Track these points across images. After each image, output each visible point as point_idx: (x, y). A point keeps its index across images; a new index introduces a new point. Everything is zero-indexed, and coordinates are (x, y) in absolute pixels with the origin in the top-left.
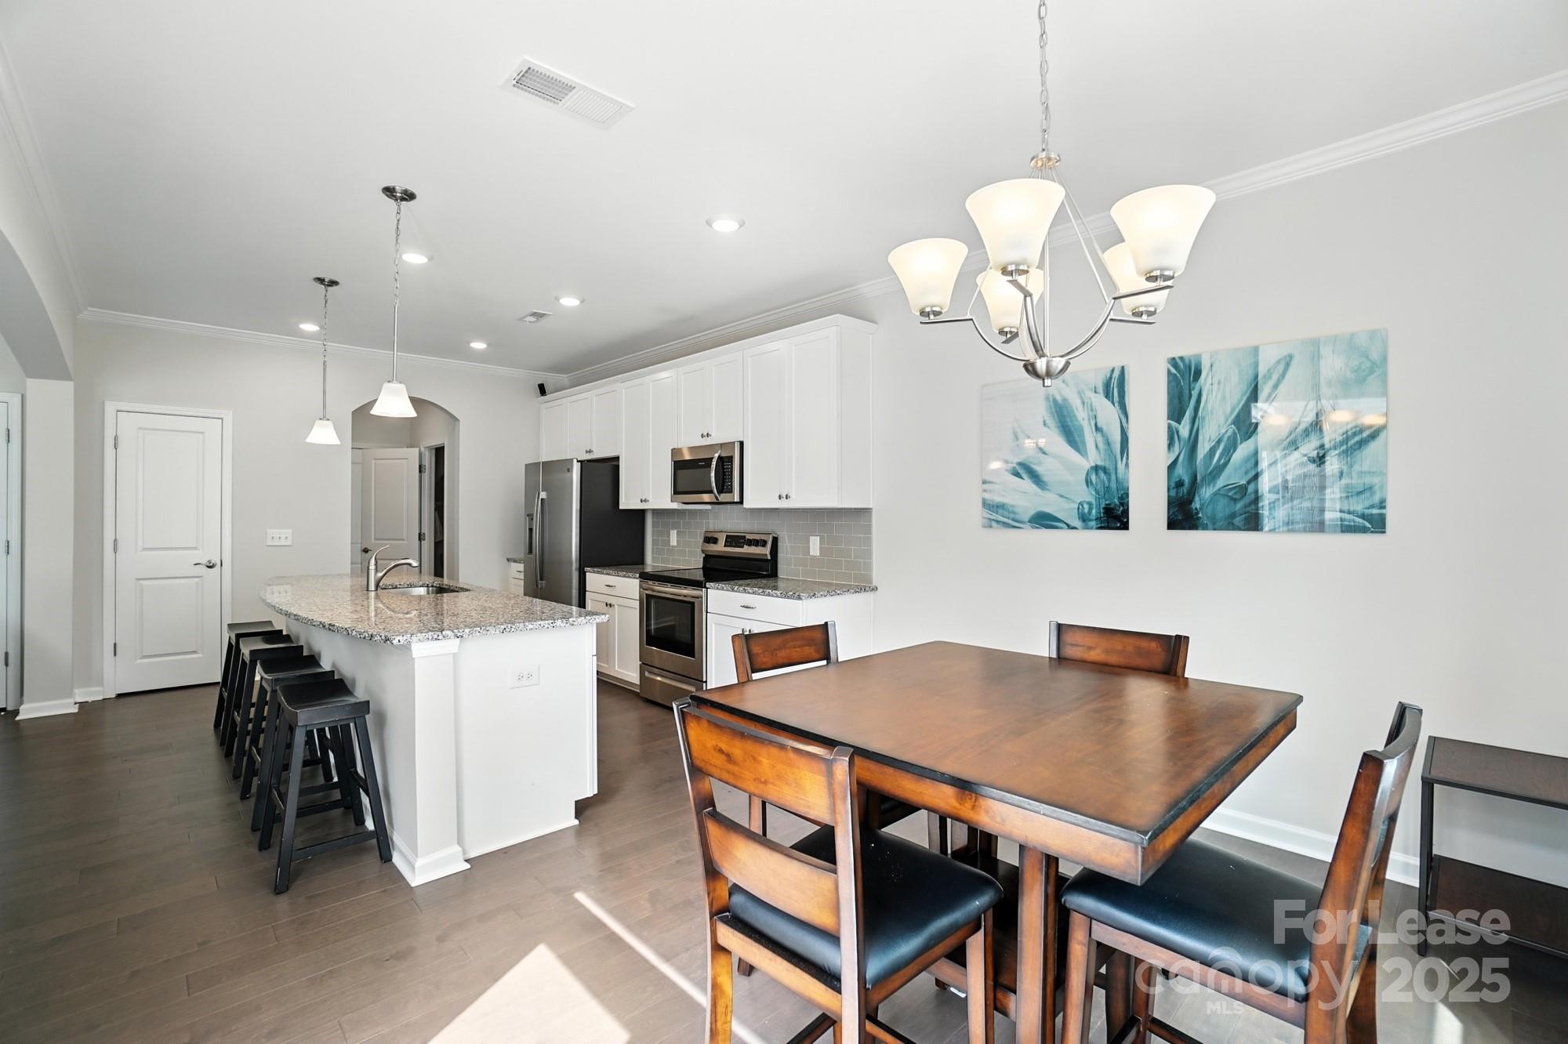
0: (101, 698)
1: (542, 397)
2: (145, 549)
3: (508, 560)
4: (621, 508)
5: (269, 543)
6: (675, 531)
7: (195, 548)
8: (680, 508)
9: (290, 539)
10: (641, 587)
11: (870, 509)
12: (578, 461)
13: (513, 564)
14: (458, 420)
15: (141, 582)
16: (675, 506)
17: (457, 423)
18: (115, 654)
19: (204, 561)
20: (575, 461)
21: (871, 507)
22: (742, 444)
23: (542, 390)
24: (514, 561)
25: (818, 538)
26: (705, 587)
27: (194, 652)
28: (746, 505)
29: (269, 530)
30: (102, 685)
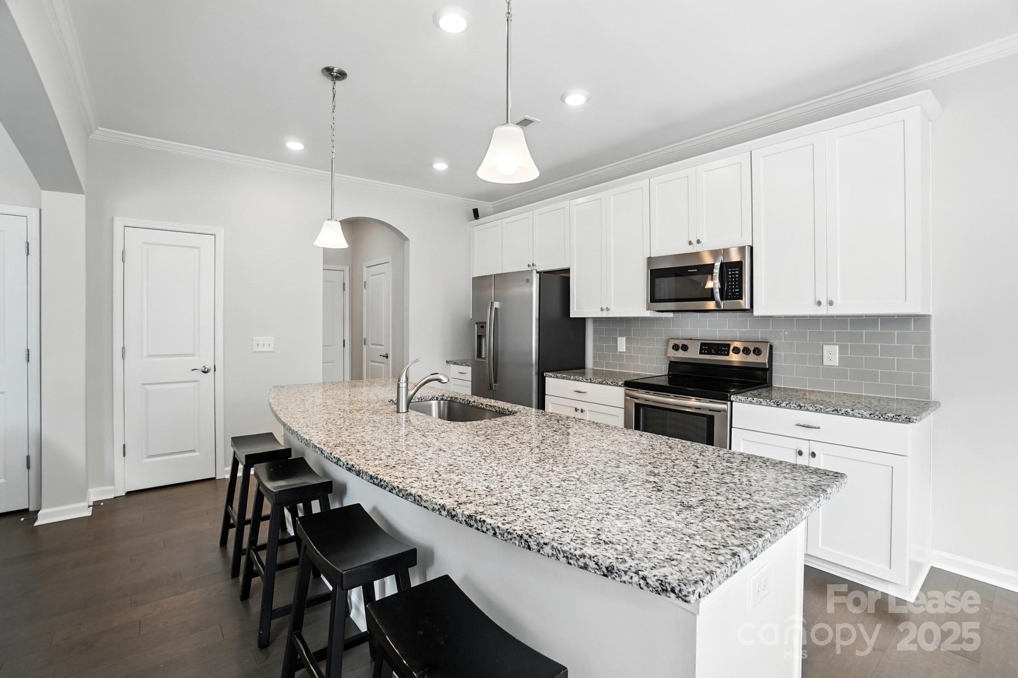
0: (112, 496)
1: (475, 221)
2: (149, 356)
3: (447, 362)
4: (571, 316)
5: (255, 349)
6: (625, 338)
7: (192, 355)
8: (652, 316)
9: (272, 346)
10: (626, 395)
11: (929, 316)
12: (537, 272)
13: (452, 366)
14: (408, 240)
15: (147, 387)
16: (648, 314)
17: (406, 242)
18: (124, 455)
19: (200, 367)
20: (535, 272)
21: (931, 313)
22: (752, 248)
23: (476, 215)
24: (455, 364)
25: (838, 346)
26: (730, 401)
27: (193, 451)
28: (757, 312)
29: (254, 338)
30: (114, 485)
